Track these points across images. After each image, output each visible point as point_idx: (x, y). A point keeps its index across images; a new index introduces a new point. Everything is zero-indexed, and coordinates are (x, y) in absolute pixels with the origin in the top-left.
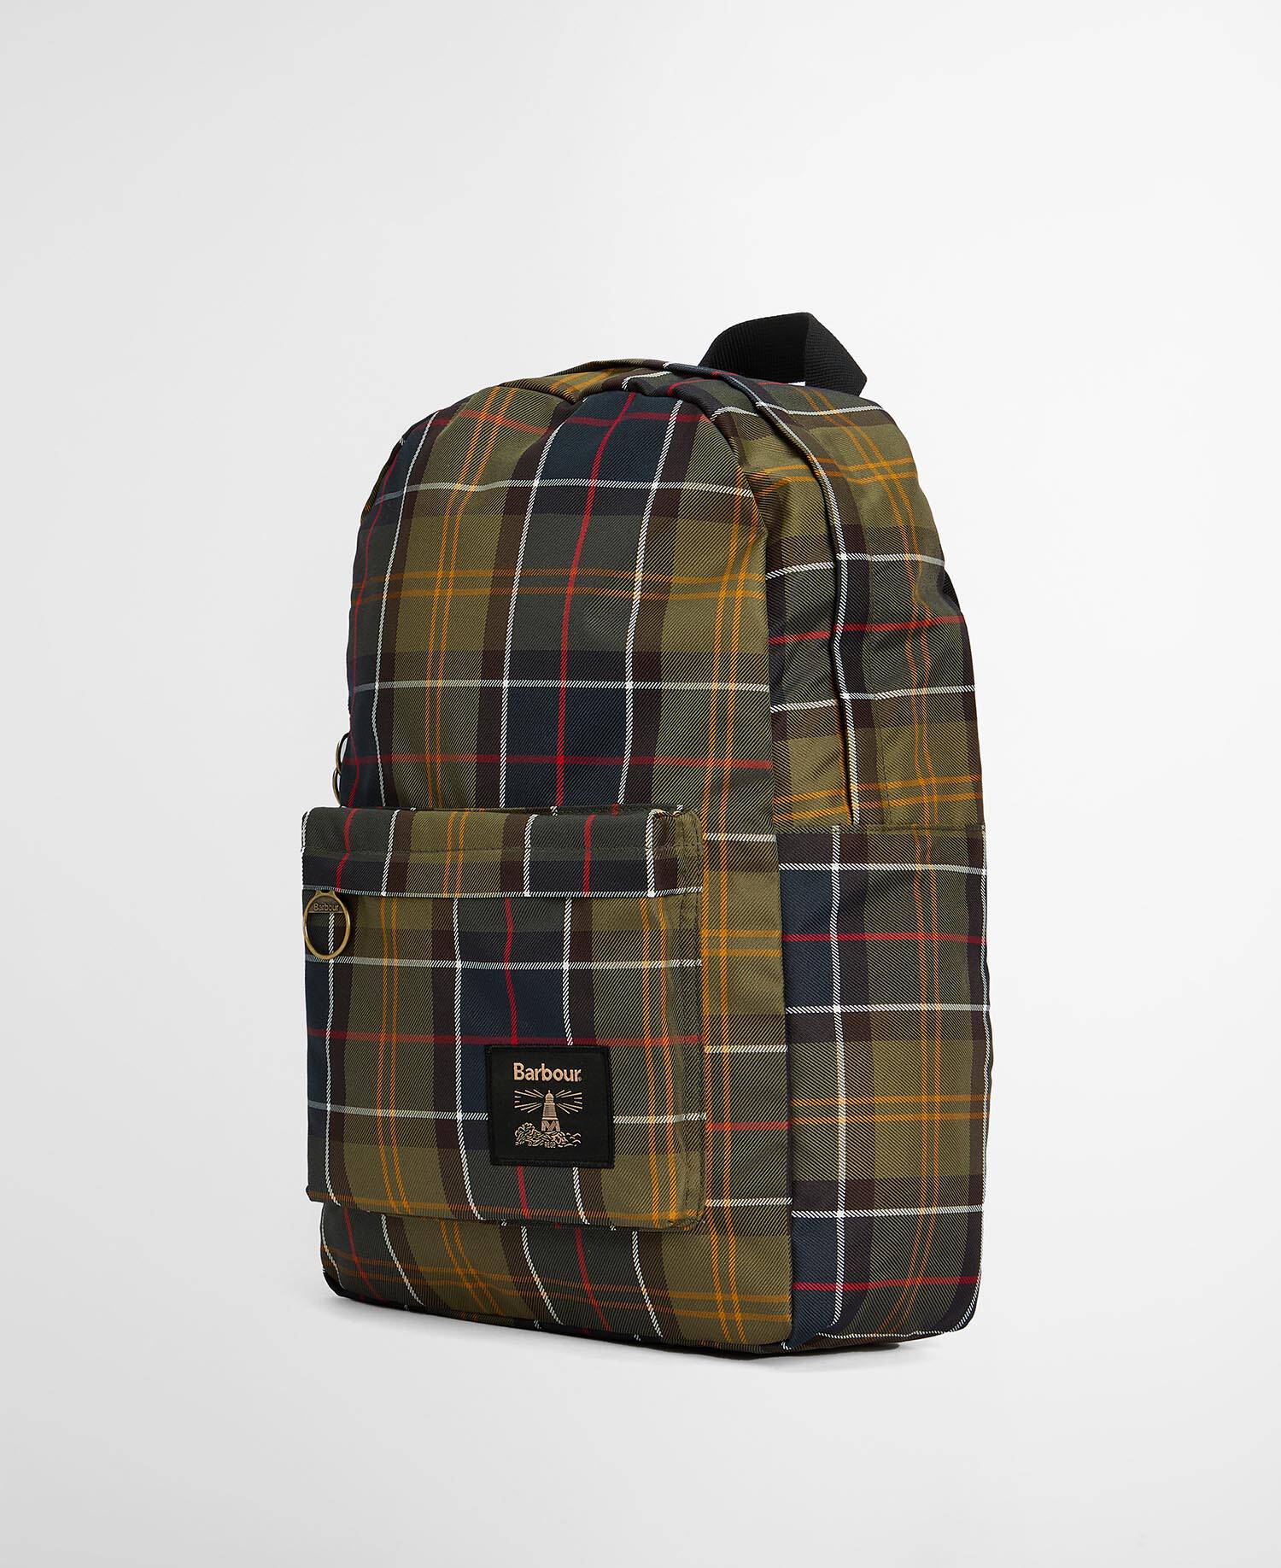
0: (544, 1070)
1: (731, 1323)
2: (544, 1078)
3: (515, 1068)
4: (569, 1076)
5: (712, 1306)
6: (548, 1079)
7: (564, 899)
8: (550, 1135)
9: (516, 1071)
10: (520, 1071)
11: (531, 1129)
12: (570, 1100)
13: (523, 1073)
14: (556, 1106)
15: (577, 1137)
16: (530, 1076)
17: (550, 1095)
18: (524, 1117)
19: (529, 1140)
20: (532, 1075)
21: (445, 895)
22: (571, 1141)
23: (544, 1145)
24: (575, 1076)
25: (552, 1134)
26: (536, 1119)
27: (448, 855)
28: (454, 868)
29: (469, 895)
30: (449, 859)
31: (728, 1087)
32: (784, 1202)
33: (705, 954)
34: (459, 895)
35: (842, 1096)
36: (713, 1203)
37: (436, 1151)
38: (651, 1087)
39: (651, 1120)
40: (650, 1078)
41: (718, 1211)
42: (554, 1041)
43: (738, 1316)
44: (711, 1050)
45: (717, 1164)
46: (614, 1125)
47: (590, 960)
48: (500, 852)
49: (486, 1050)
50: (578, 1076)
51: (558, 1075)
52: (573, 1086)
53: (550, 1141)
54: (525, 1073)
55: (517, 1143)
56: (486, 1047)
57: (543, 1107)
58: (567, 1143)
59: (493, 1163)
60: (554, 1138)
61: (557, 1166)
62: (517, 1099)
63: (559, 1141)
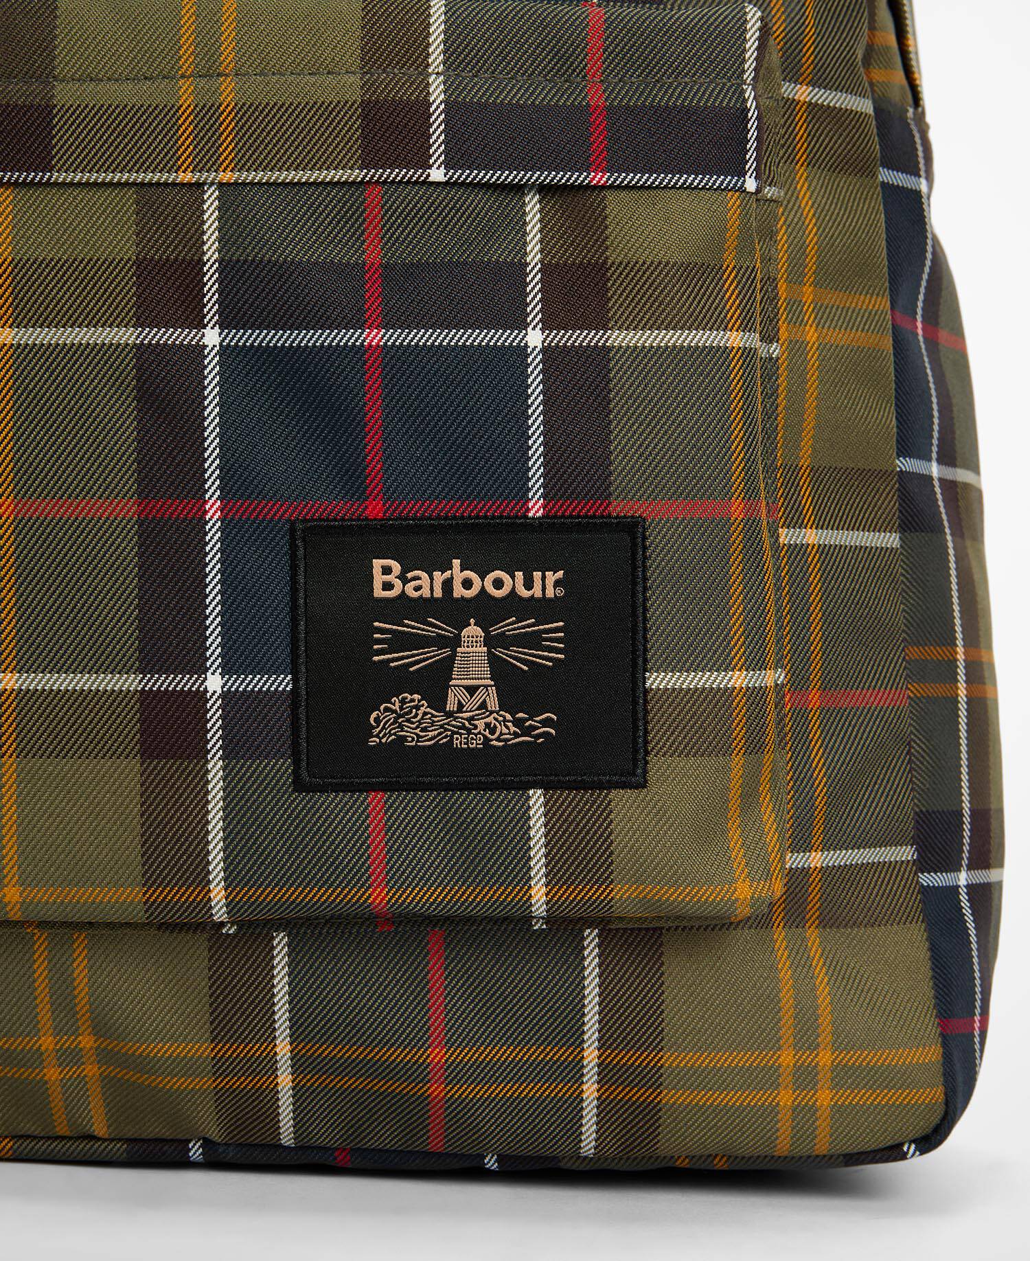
0: (457, 572)
1: (803, 1113)
2: (459, 591)
3: (376, 571)
4: (529, 585)
5: (768, 1078)
6: (469, 594)
7: (519, 189)
8: (470, 719)
9: (378, 579)
10: (387, 578)
11: (417, 708)
12: (533, 641)
13: (397, 582)
14: (489, 652)
15: (546, 723)
16: (417, 589)
17: (473, 631)
18: (402, 681)
19: (409, 732)
20: (426, 585)
21: (186, 177)
22: (527, 731)
23: (451, 741)
24: (547, 584)
26: (434, 684)
27: (184, 85)
28: (207, 113)
29: (259, 176)
30: (186, 94)
31: (816, 615)
32: (906, 853)
33: (783, 334)
34: (227, 177)
35: (960, 642)
36: (795, 860)
37: (135, 764)
38: (737, 608)
39: (738, 679)
40: (737, 588)
41: (798, 878)
42: (490, 508)
43: (824, 1098)
44: (786, 536)
45: (801, 778)
46: (646, 692)
47: (602, 324)
48: (354, 80)
49: (292, 531)
50: (557, 584)
51: (498, 584)
52: (540, 608)
53: (469, 732)
54: (405, 581)
55: (373, 741)
56: (293, 524)
57: (452, 658)
58: (516, 735)
59: (299, 786)
60: (481, 724)
61: (485, 787)
62: (379, 641)
63: (493, 732)
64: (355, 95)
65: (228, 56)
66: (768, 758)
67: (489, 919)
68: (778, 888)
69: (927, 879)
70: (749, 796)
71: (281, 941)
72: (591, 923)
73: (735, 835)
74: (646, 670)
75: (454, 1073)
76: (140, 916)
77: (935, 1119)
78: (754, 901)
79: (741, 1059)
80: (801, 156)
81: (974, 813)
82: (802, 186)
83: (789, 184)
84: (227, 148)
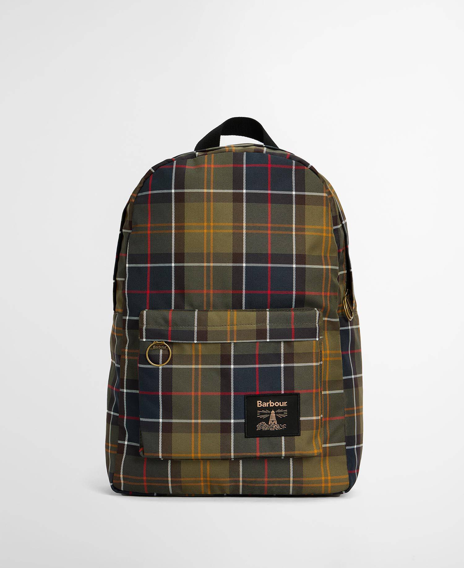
0: (270, 402)
1: (326, 487)
2: (271, 406)
3: (258, 403)
4: (282, 404)
5: (320, 482)
6: (272, 406)
7: (281, 342)
8: (273, 426)
9: (258, 404)
10: (259, 404)
11: (264, 424)
12: (282, 413)
13: (261, 405)
14: (276, 415)
15: (284, 426)
16: (264, 405)
17: (273, 412)
18: (262, 420)
19: (263, 428)
20: (266, 405)
21: (229, 342)
22: (282, 427)
23: (270, 429)
24: (285, 404)
25: (274, 424)
26: (267, 420)
27: (228, 327)
28: (232, 332)
29: (240, 341)
30: (229, 328)
31: (328, 405)
32: (344, 444)
33: (323, 359)
34: (235, 341)
35: (355, 406)
36: (324, 446)
37: (220, 434)
38: (314, 407)
39: (314, 418)
40: (314, 403)
41: (325, 448)
42: (275, 392)
43: (330, 485)
44: (323, 393)
45: (325, 432)
46: (300, 421)
47: (293, 363)
48: (255, 325)
49: (245, 397)
50: (286, 404)
51: (277, 404)
52: (283, 408)
53: (272, 428)
54: (262, 404)
55: (257, 430)
56: (245, 396)
57: (270, 416)
58: (280, 428)
59: (246, 437)
60: (274, 427)
61: (275, 436)
62: (258, 414)
63: (276, 428)
64: (255, 328)
65: (235, 322)
66: (319, 430)
67: (275, 457)
68: (321, 451)
69: (347, 448)
70: (316, 436)
71: (241, 461)
72: (291, 457)
73: (314, 442)
74: (300, 417)
75: (269, 482)
76: (220, 458)
77: (348, 487)
78: (317, 453)
79: (316, 479)
80: (326, 329)
81: (357, 435)
82: (326, 336)
83: (324, 335)
84: (235, 336)
